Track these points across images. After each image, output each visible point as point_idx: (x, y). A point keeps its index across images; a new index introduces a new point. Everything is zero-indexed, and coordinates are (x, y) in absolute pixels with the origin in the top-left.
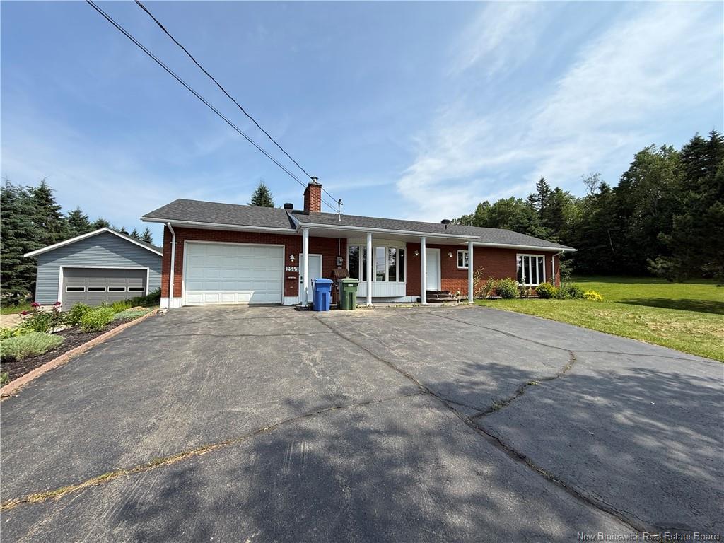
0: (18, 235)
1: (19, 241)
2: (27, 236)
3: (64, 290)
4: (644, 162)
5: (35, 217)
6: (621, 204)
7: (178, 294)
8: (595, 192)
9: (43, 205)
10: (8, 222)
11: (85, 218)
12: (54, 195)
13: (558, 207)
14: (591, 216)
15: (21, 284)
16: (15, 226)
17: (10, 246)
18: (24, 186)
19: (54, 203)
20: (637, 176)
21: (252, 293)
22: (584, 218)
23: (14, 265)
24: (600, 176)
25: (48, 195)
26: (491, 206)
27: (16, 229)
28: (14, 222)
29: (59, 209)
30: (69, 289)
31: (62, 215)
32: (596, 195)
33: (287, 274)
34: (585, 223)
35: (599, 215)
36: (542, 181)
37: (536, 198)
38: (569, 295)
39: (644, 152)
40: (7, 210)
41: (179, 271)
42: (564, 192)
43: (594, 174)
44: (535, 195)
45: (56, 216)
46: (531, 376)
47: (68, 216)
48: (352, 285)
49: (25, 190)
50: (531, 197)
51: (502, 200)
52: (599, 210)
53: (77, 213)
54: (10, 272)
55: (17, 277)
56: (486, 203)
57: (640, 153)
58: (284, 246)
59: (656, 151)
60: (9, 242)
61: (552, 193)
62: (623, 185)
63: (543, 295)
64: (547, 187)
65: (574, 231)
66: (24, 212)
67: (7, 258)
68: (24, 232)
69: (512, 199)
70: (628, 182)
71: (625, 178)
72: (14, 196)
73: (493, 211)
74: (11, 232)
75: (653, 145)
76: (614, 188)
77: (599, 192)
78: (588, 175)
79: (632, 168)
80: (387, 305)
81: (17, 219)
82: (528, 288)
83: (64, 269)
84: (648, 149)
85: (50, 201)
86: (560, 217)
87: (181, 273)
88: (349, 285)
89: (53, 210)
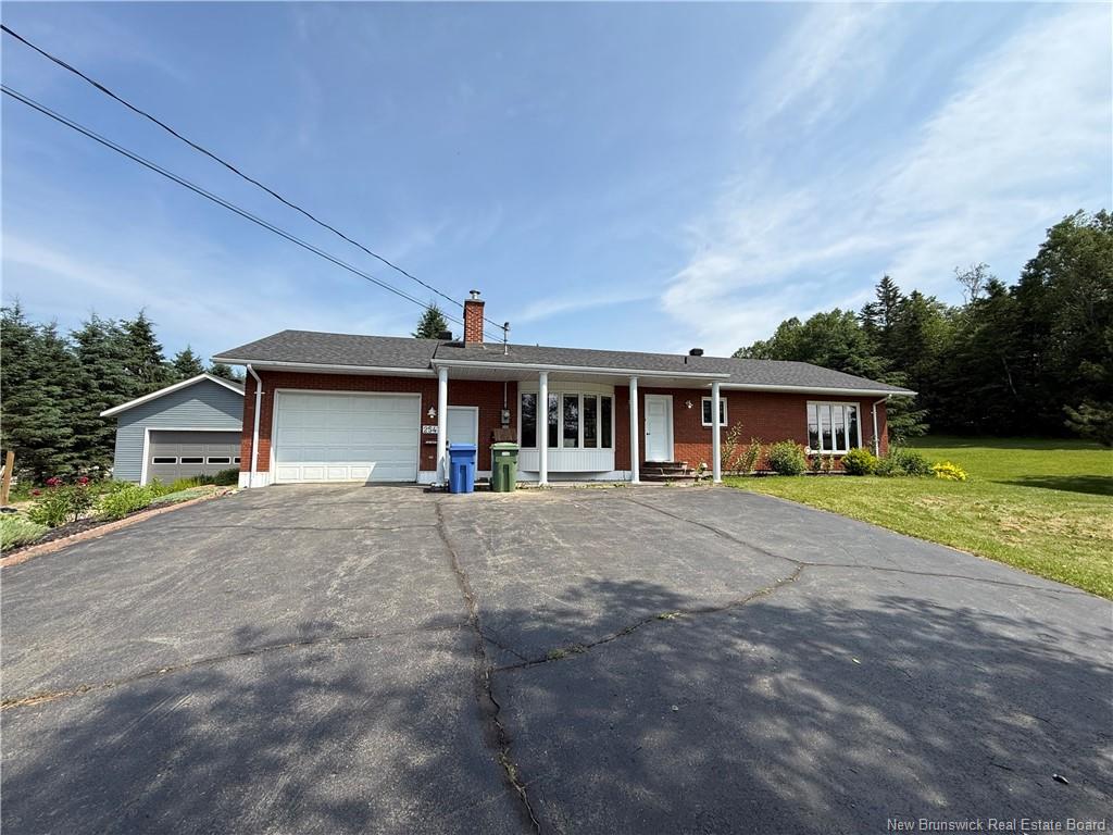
0: (103, 387)
1: (104, 395)
2: (115, 387)
3: (150, 461)
4: (1065, 241)
5: (126, 362)
6: (1027, 313)
7: (264, 466)
8: (980, 296)
9: (140, 344)
10: (91, 369)
11: (198, 361)
12: (154, 330)
13: (915, 322)
14: (972, 336)
15: (105, 453)
16: (100, 375)
17: (91, 401)
18: (117, 320)
19: (154, 341)
20: (1054, 266)
21: (373, 465)
22: (959, 339)
23: (97, 427)
24: (986, 269)
25: (146, 332)
26: (803, 324)
27: (102, 378)
28: (99, 369)
29: (160, 349)
30: (157, 461)
31: (163, 358)
32: (982, 301)
33: (424, 437)
34: (961, 349)
35: (985, 333)
36: (886, 281)
37: (877, 309)
38: (901, 470)
39: (1066, 225)
40: (93, 353)
41: (266, 433)
42: (925, 298)
43: (977, 266)
44: (874, 305)
45: (157, 360)
46: (680, 605)
47: (176, 359)
48: (508, 454)
49: (117, 325)
50: (868, 307)
51: (819, 316)
52: (986, 325)
53: (187, 355)
54: (89, 437)
55: (100, 443)
56: (794, 321)
57: (1057, 227)
58: (420, 395)
59: (1088, 219)
60: (91, 396)
61: (904, 300)
62: (1030, 282)
63: (854, 469)
64: (895, 290)
65: (942, 363)
66: (113, 355)
67: (86, 418)
68: (111, 382)
69: (837, 312)
70: (1038, 276)
71: (1032, 271)
72: (102, 335)
73: (806, 333)
74: (95, 383)
75: (1080, 211)
76: (1012, 288)
77: (985, 295)
78: (966, 269)
79: (1042, 253)
80: (572, 484)
81: (103, 364)
82: (827, 457)
83: (151, 432)
84: (1072, 218)
85: (149, 339)
86: (919, 340)
87: (269, 437)
88: (504, 454)
89: (153, 352)
